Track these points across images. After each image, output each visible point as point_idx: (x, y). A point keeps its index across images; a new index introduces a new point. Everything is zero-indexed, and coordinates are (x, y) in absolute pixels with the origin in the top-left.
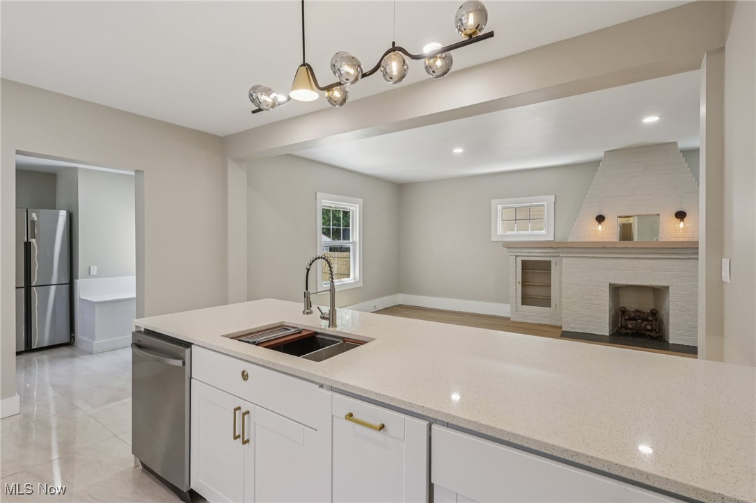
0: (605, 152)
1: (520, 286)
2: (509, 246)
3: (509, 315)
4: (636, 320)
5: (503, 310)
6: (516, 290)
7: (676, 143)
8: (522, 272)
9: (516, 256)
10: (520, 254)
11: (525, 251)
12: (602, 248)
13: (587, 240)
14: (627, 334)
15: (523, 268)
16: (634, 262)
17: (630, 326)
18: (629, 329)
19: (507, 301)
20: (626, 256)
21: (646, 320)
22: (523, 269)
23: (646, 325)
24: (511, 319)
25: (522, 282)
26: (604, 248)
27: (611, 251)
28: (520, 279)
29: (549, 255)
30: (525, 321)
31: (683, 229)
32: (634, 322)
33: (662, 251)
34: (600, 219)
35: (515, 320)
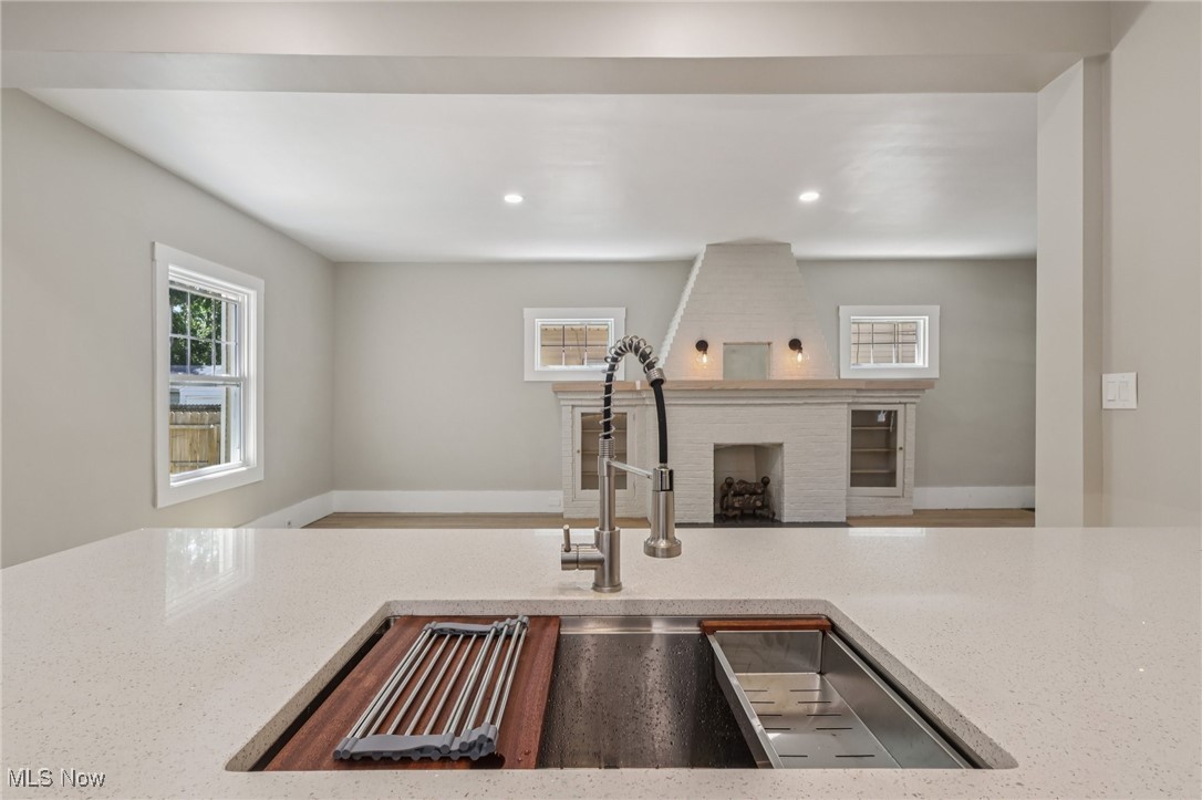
0: (708, 246)
1: (579, 457)
2: (561, 389)
3: (559, 510)
4: (743, 495)
5: (551, 501)
6: (572, 465)
7: (789, 244)
8: (583, 433)
9: (573, 406)
10: (580, 403)
11: (588, 397)
12: (707, 390)
13: (684, 378)
14: (734, 517)
15: (584, 427)
16: (745, 410)
17: (737, 505)
18: (735, 509)
19: (556, 486)
20: (734, 402)
21: (754, 493)
22: (583, 429)
23: (755, 501)
24: (565, 516)
25: (583, 451)
26: (710, 390)
27: (718, 394)
28: (578, 446)
29: (624, 403)
30: (588, 516)
31: (802, 364)
32: (741, 498)
33: (777, 394)
34: (702, 346)
35: (571, 516)
